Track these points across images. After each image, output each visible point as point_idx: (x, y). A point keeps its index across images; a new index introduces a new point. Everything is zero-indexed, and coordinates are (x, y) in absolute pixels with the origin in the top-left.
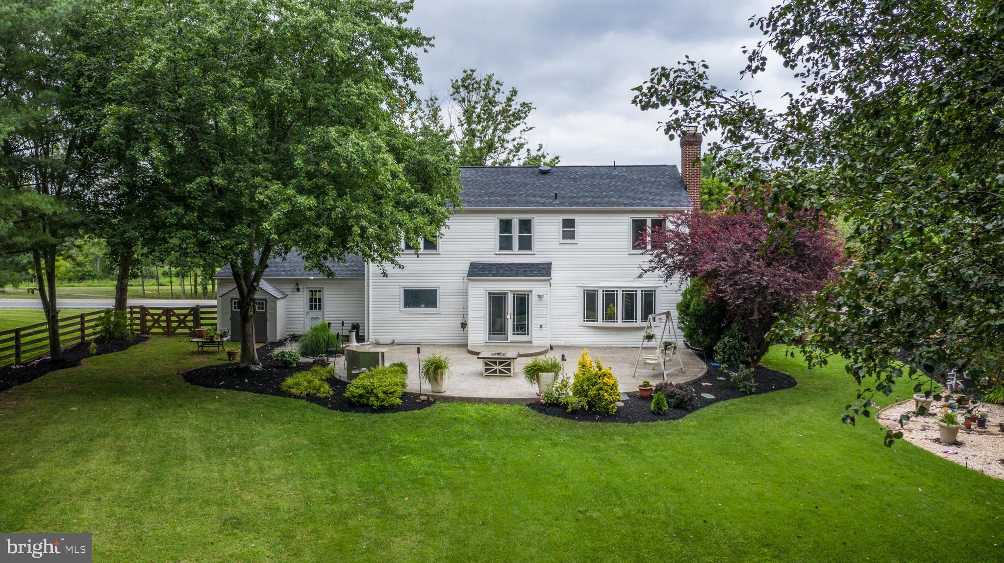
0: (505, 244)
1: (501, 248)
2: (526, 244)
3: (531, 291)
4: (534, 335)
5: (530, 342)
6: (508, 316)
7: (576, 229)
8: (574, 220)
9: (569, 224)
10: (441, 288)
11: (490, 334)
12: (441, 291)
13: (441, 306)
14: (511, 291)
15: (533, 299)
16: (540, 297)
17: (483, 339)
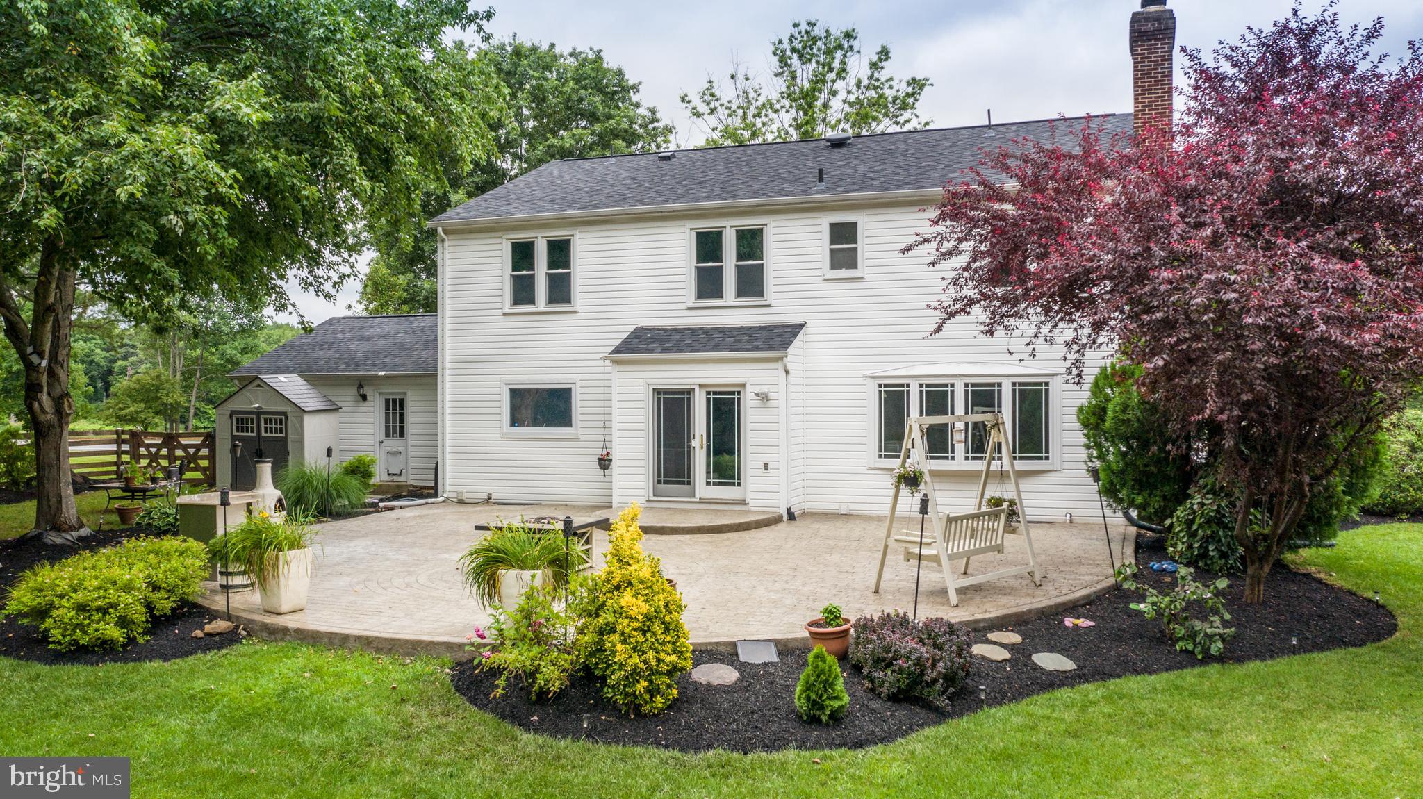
0: (709, 285)
1: (701, 295)
2: (751, 284)
3: (743, 385)
4: (750, 487)
5: (743, 502)
6: (695, 443)
7: (860, 245)
8: (855, 224)
9: (843, 234)
10: (579, 384)
11: (659, 482)
12: (580, 390)
13: (580, 424)
14: (701, 386)
15: (749, 402)
16: (764, 398)
17: (642, 492)
